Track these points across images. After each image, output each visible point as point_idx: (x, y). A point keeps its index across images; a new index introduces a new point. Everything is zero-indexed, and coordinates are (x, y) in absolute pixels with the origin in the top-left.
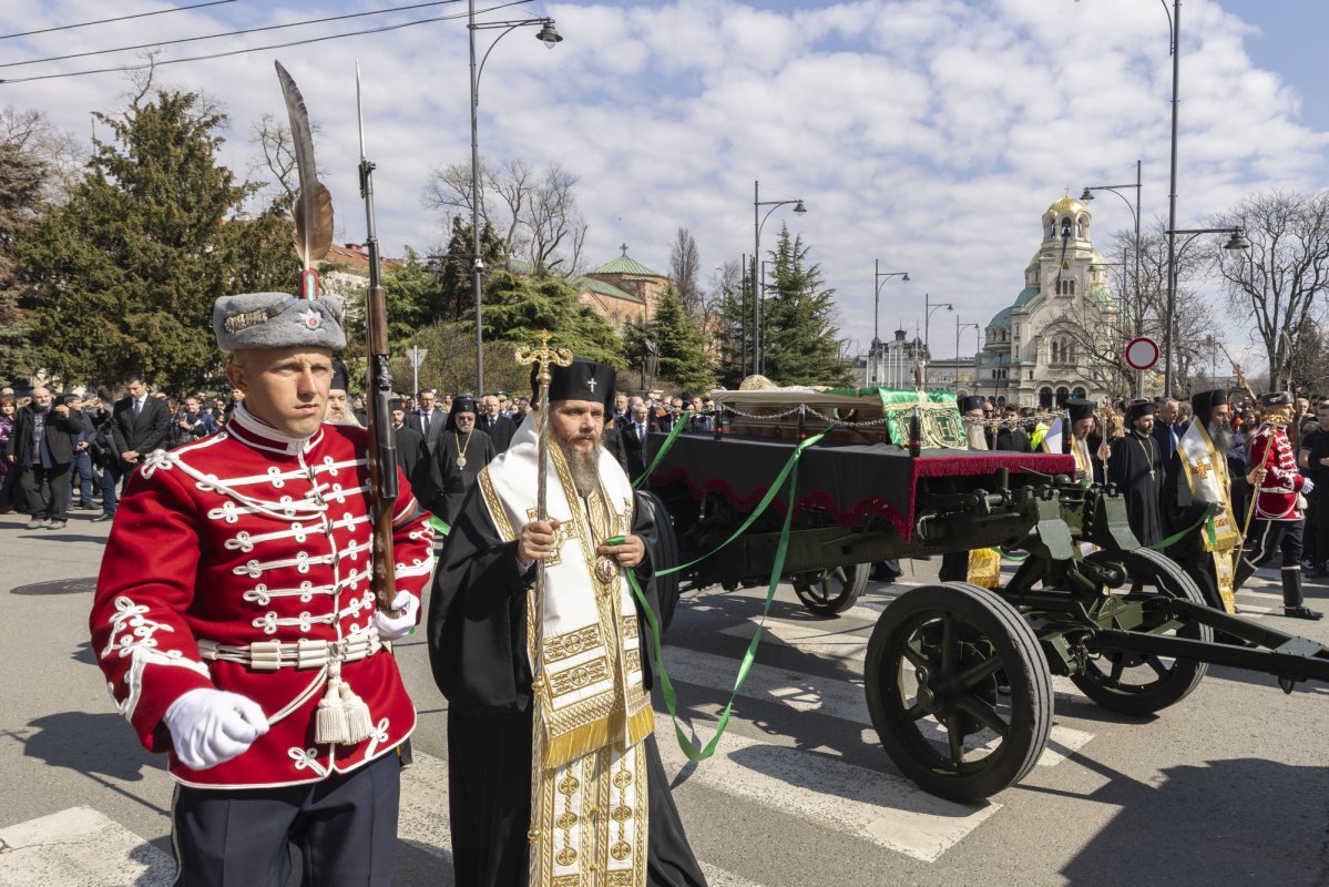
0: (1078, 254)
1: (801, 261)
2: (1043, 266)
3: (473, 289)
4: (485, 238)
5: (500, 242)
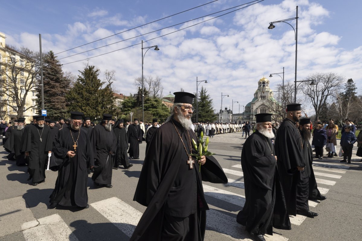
0: (266, 90)
1: (206, 93)
2: (258, 93)
3: (142, 101)
4: (145, 91)
5: (147, 91)
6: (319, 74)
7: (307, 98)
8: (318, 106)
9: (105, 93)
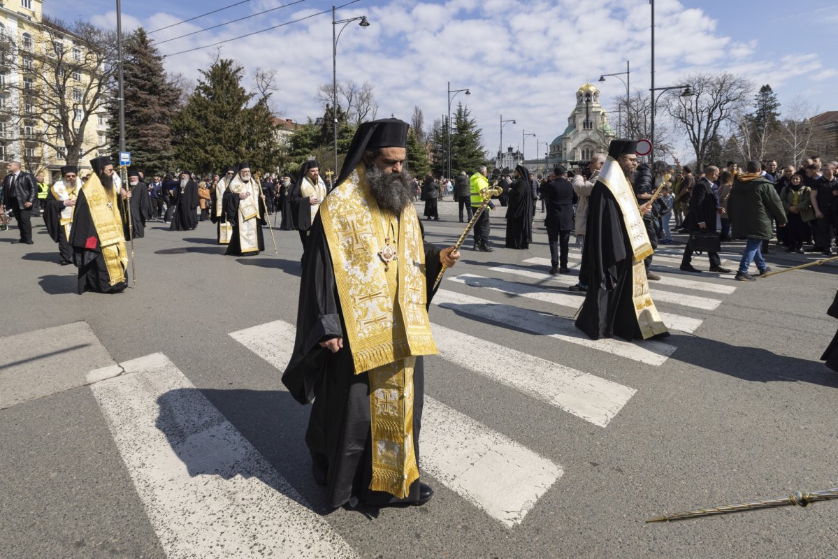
0: (594, 110)
1: (467, 117)
2: (577, 116)
3: (333, 133)
4: (339, 112)
5: (344, 113)
6: (702, 76)
7: (679, 125)
8: (701, 141)
9: (256, 117)
